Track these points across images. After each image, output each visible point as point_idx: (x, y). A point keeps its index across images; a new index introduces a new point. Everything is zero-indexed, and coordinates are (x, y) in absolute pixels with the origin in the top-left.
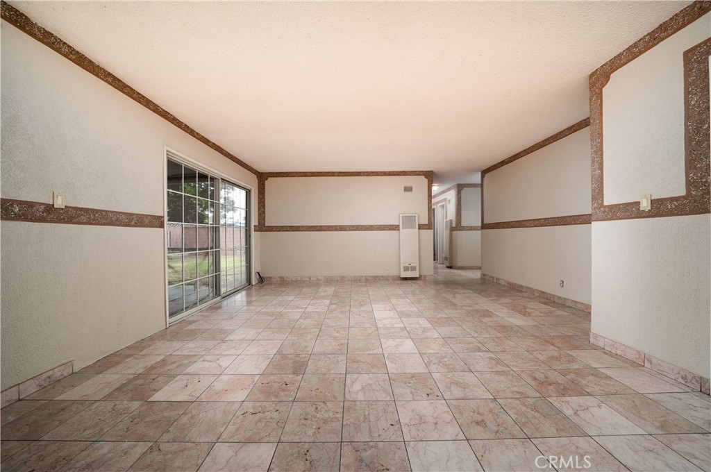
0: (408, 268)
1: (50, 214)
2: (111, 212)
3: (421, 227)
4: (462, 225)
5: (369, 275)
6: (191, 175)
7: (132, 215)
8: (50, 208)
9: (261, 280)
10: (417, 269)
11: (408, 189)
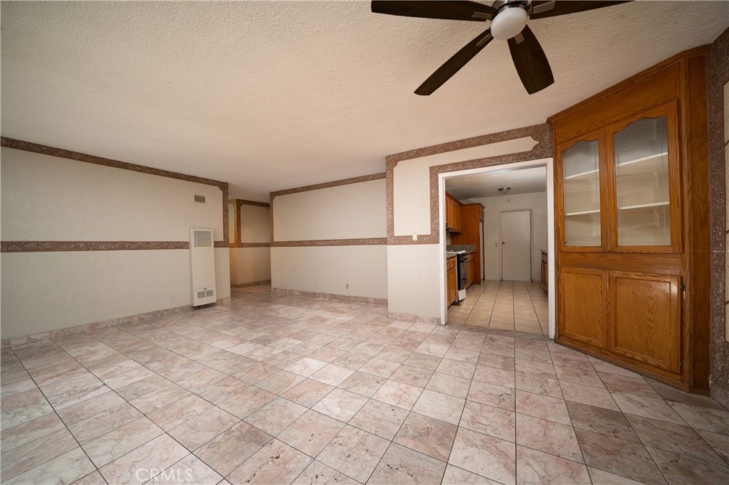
0: (203, 293)
3: (217, 244)
4: (242, 242)
10: (214, 293)
11: (200, 199)
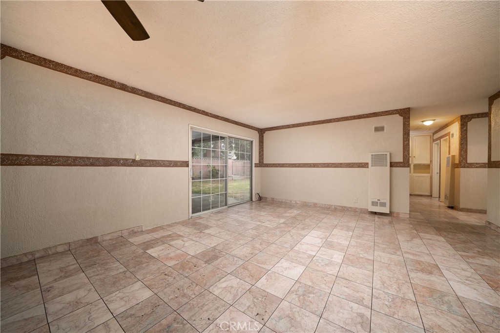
0: (377, 203)
1: (134, 163)
2: (161, 161)
3: (393, 165)
5: (339, 205)
6: (207, 138)
7: (171, 161)
8: (134, 161)
9: (260, 199)
10: (388, 206)
11: (379, 129)
